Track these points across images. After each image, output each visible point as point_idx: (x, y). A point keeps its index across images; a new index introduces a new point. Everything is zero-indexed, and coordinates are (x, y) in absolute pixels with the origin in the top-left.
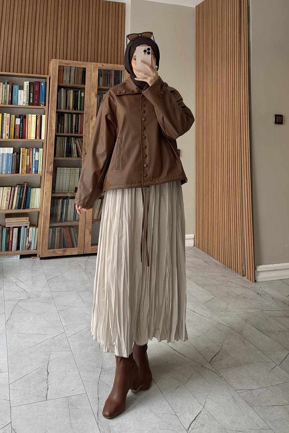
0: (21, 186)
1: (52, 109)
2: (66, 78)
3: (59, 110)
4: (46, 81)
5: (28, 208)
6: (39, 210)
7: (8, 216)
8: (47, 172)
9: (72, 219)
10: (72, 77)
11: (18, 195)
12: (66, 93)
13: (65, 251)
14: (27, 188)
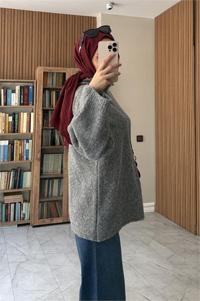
0: (16, 170)
1: (39, 108)
2: (49, 81)
3: (44, 108)
4: (33, 84)
5: (22, 187)
6: (30, 189)
7: (6, 194)
8: (36, 159)
9: (56, 195)
10: (54, 80)
11: (13, 177)
12: (50, 94)
13: (52, 220)
14: (20, 172)
